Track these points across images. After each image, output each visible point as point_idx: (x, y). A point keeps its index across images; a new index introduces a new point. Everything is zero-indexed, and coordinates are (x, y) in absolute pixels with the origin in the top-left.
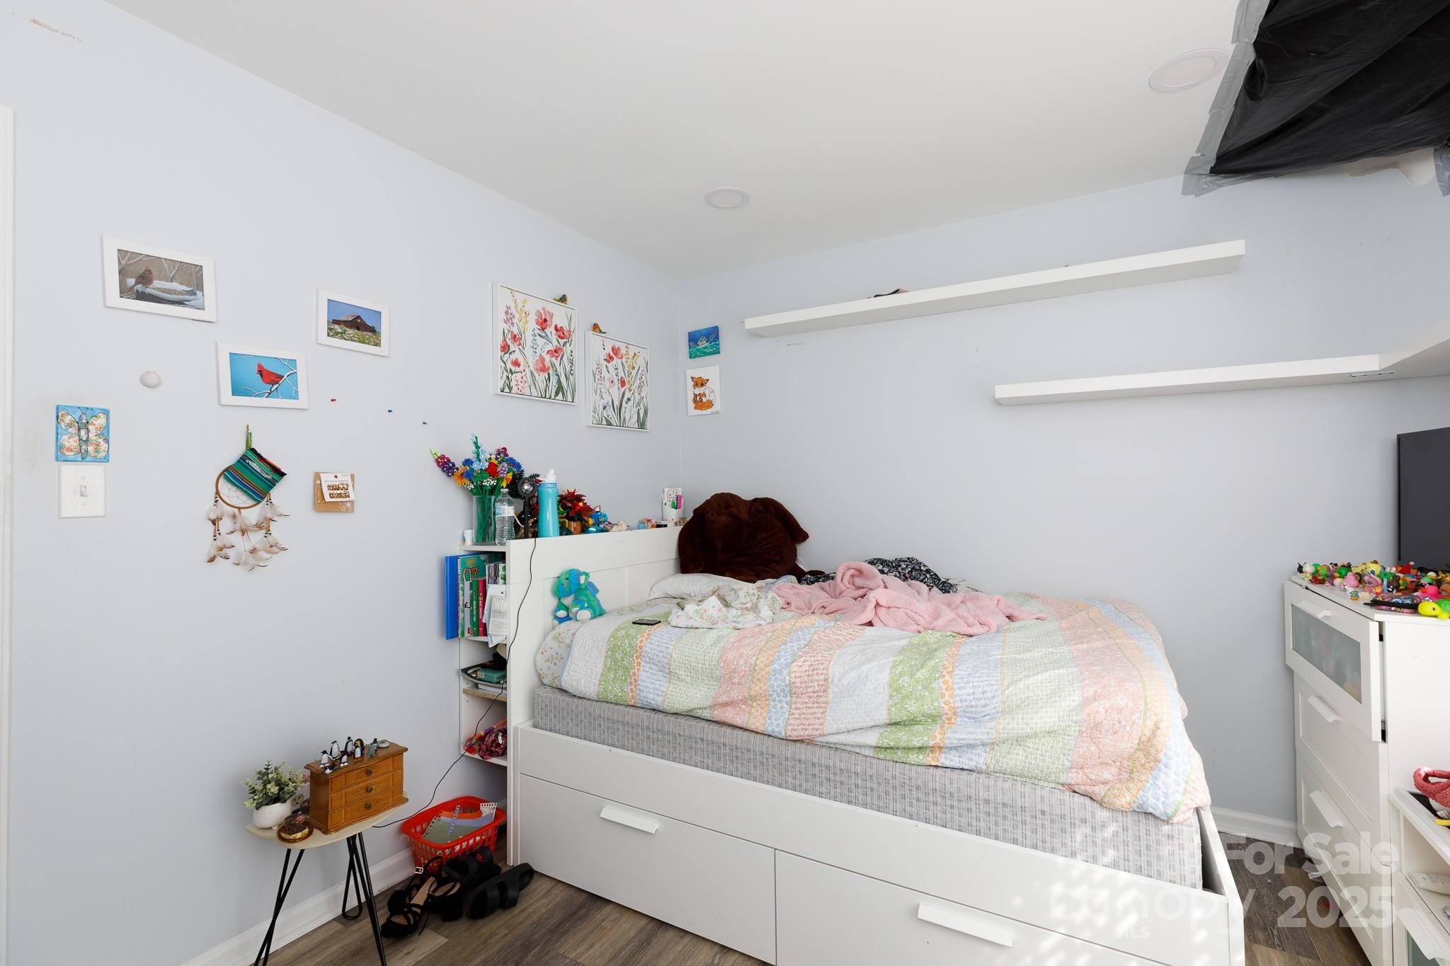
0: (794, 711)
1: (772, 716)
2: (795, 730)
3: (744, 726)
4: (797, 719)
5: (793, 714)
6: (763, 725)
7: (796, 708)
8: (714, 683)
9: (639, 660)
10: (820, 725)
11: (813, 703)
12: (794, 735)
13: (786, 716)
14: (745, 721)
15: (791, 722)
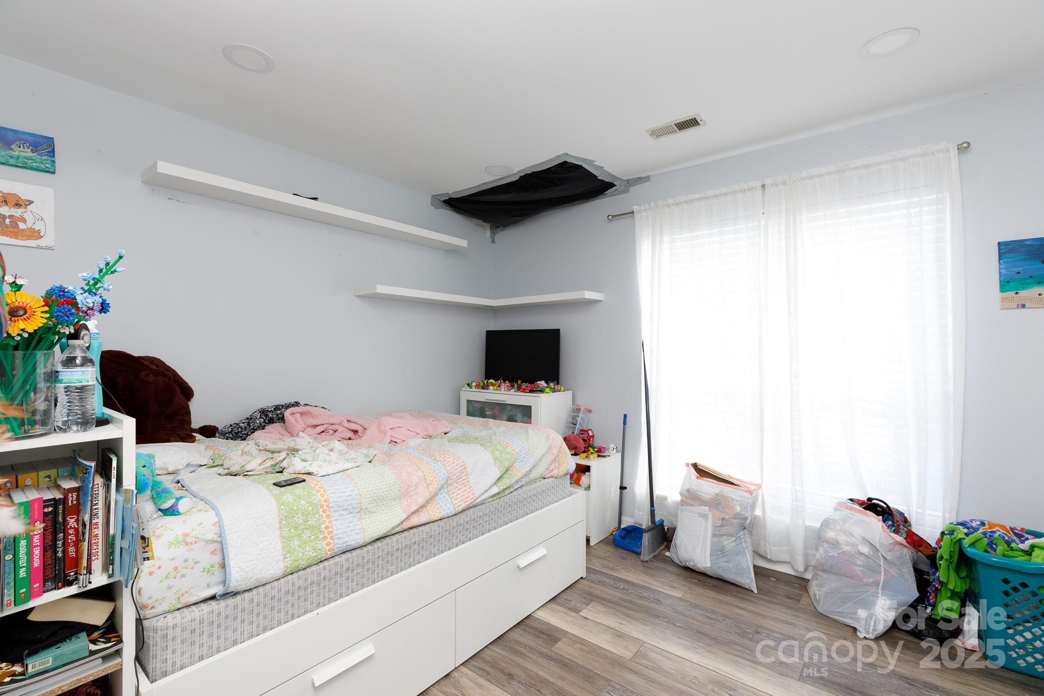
0: (452, 496)
1: (441, 505)
2: (460, 506)
3: (429, 520)
4: (457, 499)
5: (453, 497)
6: (440, 513)
7: (453, 493)
8: (395, 503)
9: (328, 513)
10: (473, 495)
11: (461, 485)
12: (460, 509)
13: (450, 501)
14: (429, 517)
15: (454, 502)
